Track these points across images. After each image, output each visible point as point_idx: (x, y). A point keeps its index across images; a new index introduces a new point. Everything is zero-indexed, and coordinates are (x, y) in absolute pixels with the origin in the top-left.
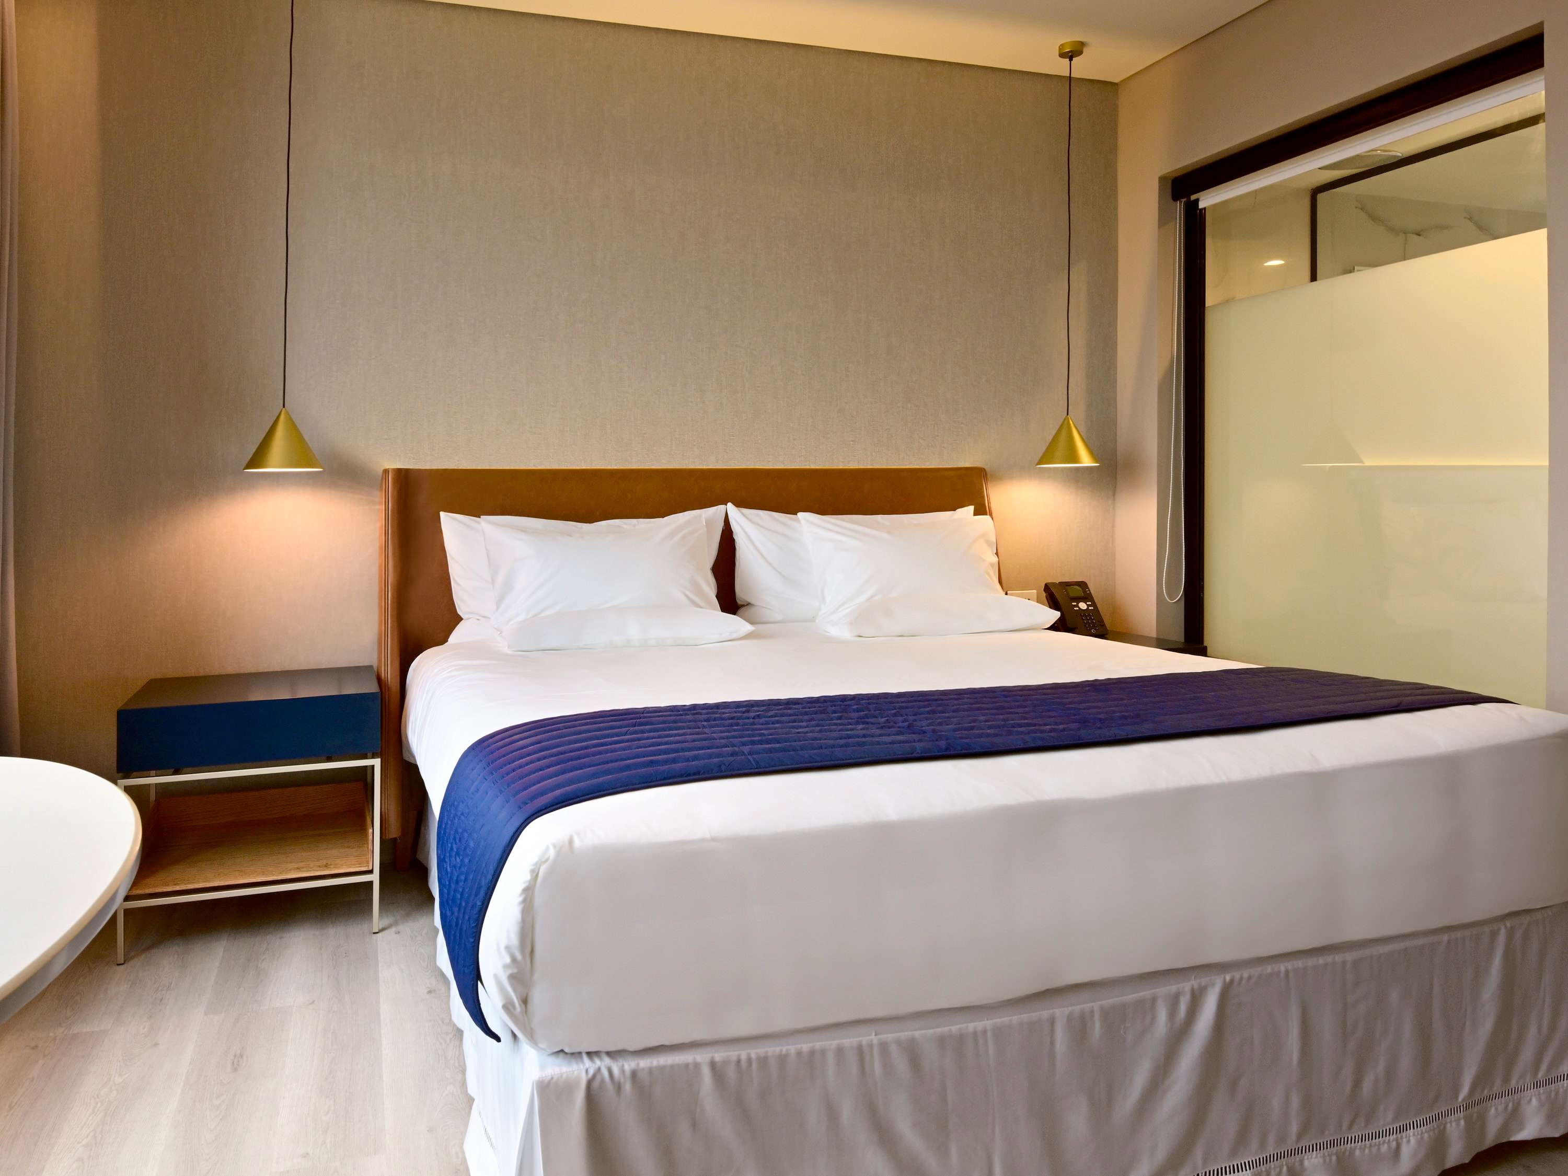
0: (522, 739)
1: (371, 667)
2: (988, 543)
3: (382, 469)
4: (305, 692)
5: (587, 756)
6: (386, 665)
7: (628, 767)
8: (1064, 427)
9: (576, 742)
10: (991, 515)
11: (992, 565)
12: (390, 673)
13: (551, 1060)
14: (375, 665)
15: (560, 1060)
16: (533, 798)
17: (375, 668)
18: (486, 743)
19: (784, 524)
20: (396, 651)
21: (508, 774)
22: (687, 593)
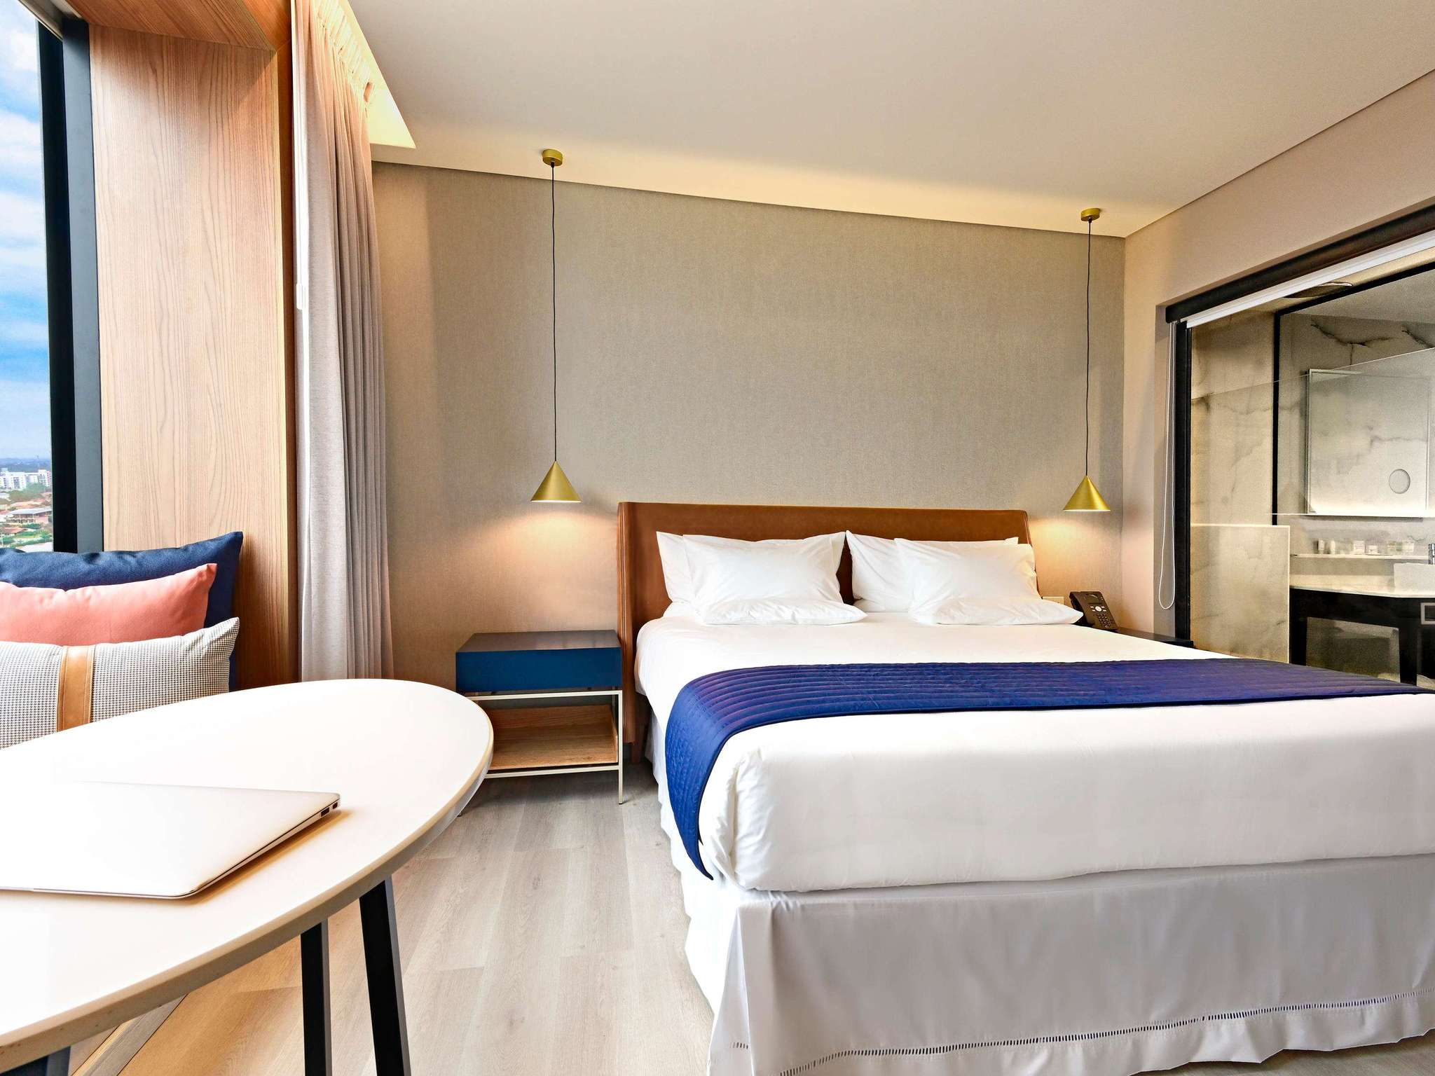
0: (719, 683)
1: (613, 631)
2: (1029, 563)
3: (618, 502)
4: (572, 645)
5: (765, 695)
6: (624, 630)
7: (793, 704)
8: (1084, 484)
9: (756, 686)
10: (1030, 543)
11: (1032, 578)
12: (626, 635)
13: (747, 894)
14: (616, 629)
15: (754, 894)
16: (731, 721)
17: (616, 632)
18: (696, 684)
19: (886, 547)
20: (630, 622)
21: (713, 704)
22: (821, 590)
